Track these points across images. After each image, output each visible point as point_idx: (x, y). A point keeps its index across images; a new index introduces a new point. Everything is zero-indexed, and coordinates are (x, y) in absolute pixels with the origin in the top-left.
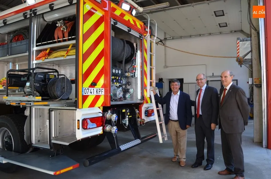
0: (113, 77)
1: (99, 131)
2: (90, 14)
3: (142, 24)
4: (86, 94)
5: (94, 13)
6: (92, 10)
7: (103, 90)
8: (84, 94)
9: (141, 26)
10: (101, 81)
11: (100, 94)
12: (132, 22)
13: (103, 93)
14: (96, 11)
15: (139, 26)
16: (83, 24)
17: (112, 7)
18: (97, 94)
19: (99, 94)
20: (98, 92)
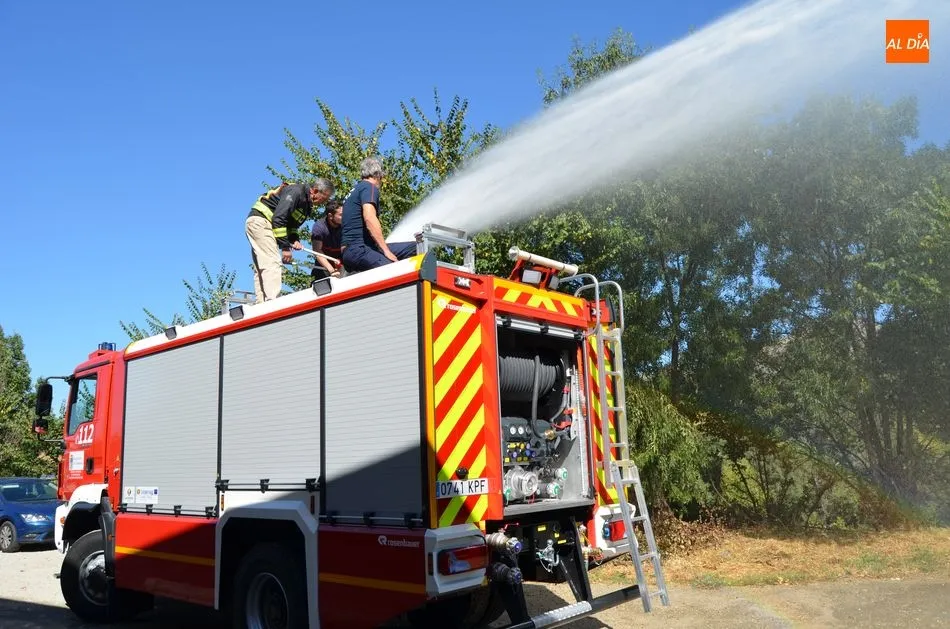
0: (513, 445)
1: (479, 578)
2: (447, 315)
3: (580, 302)
4: (446, 496)
5: (456, 312)
6: (453, 307)
7: (486, 483)
8: (442, 497)
9: (576, 308)
10: (480, 463)
11: (478, 491)
12: (551, 307)
13: (486, 489)
14: (460, 305)
15: (571, 311)
16: (433, 343)
17: (498, 288)
18: (471, 493)
19: (474, 493)
20: (473, 489)
